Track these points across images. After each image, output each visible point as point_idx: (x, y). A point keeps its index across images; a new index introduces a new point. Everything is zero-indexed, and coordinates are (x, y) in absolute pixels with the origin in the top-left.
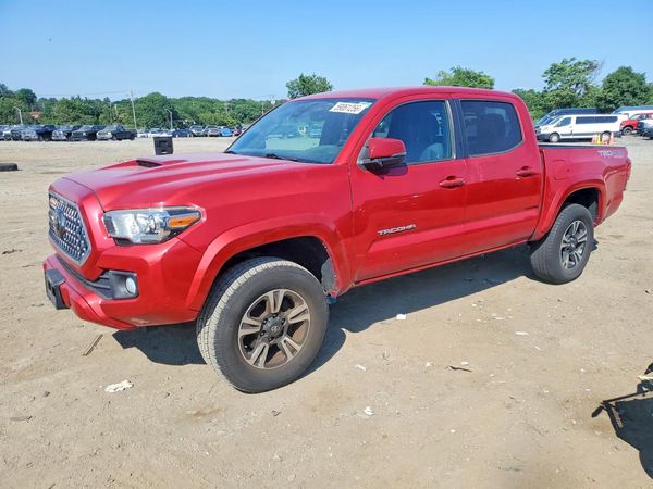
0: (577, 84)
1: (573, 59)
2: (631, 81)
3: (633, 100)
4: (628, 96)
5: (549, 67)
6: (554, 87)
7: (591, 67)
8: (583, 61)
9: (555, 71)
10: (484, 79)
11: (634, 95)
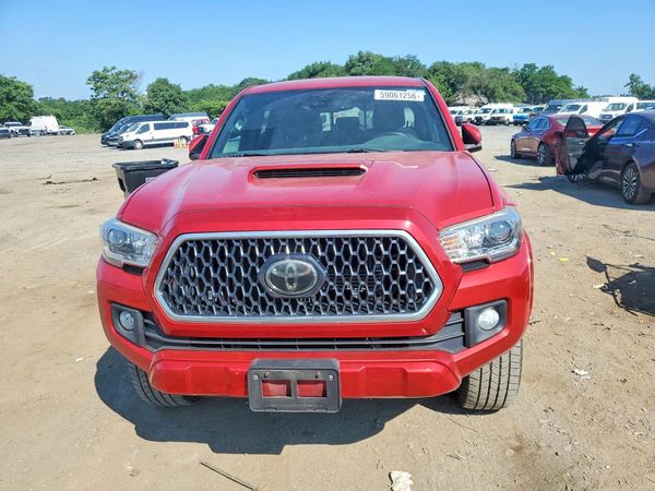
0: (123, 93)
1: (114, 68)
2: (171, 91)
3: (177, 108)
4: (172, 105)
5: (92, 75)
6: (101, 96)
7: (132, 77)
8: (123, 70)
9: (98, 79)
10: (17, 84)
11: (176, 104)
